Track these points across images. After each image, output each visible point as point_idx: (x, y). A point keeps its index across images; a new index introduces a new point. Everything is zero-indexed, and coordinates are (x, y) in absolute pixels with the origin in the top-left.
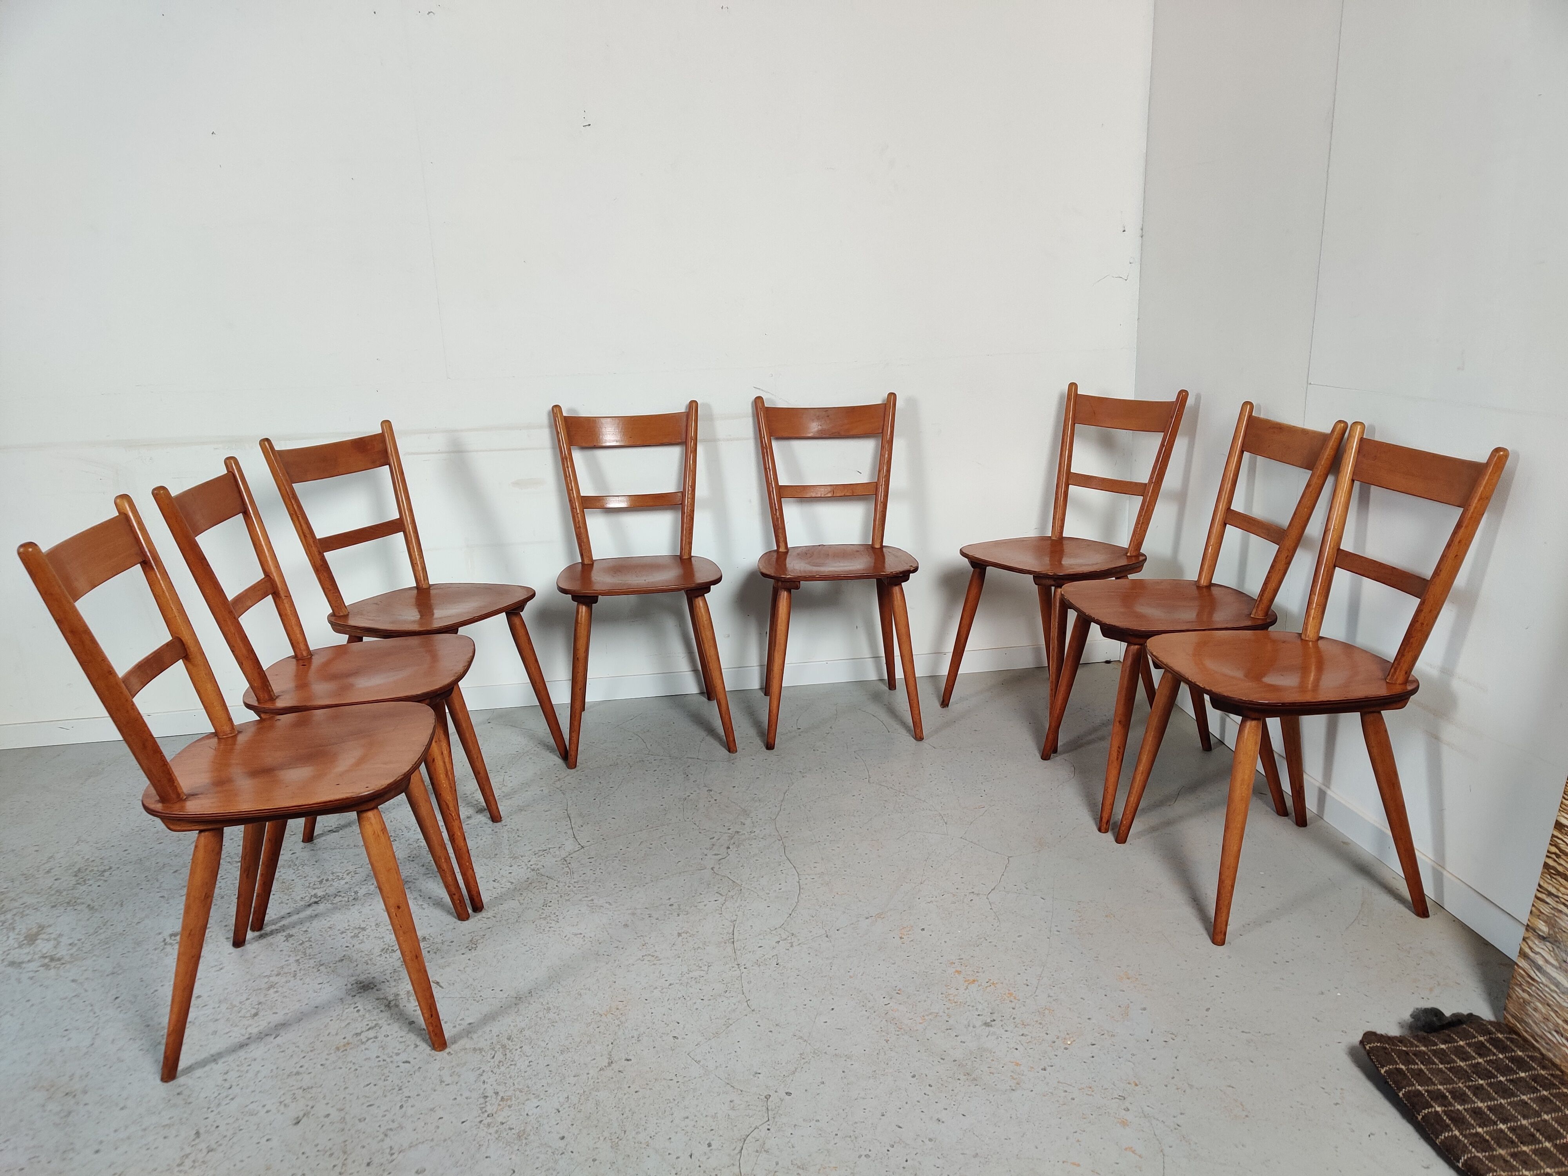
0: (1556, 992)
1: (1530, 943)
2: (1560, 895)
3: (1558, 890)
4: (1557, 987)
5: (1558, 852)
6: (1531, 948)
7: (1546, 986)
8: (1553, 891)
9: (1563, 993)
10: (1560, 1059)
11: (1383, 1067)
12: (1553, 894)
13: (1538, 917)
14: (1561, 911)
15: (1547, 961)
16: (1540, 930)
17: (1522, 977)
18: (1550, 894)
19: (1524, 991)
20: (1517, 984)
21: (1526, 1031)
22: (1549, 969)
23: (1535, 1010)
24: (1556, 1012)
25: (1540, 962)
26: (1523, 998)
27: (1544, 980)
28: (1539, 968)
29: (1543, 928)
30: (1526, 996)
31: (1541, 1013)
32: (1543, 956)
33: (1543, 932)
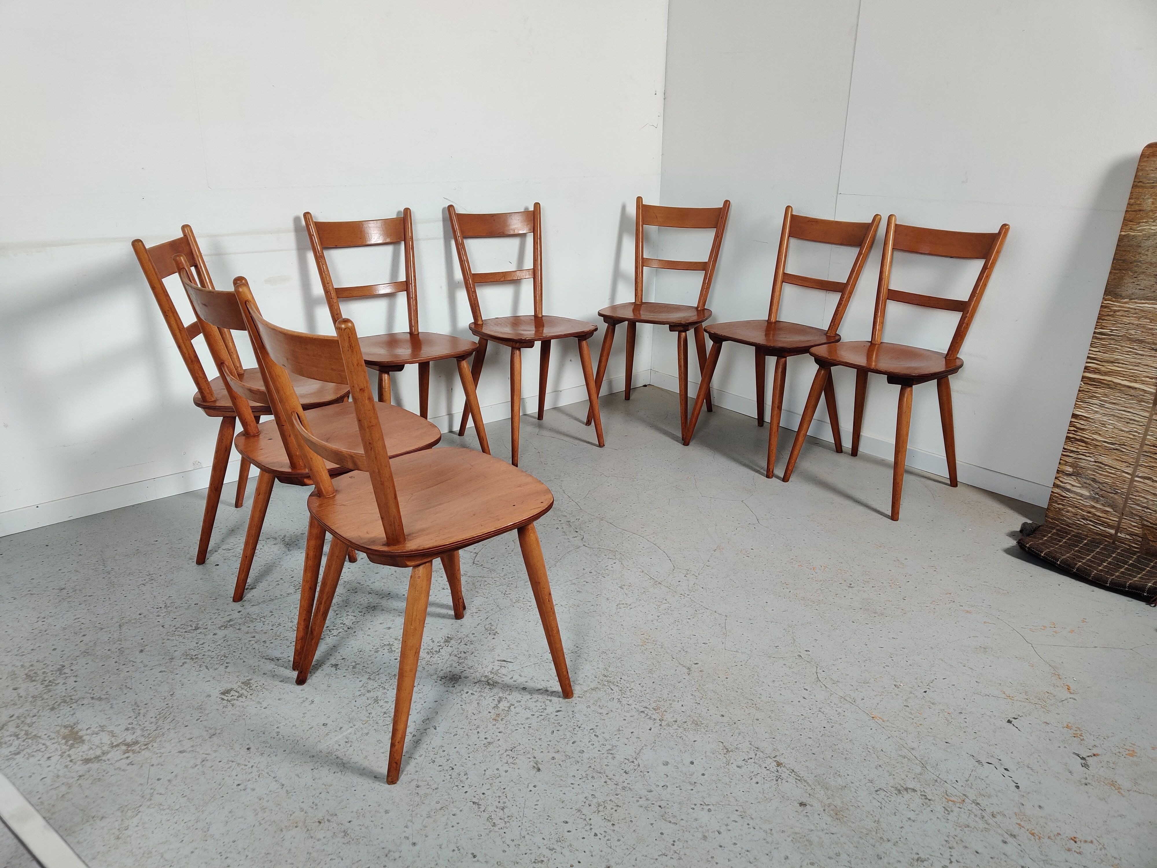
0: (1081, 499)
1: (1060, 479)
2: (1079, 450)
3: (1077, 448)
4: (1081, 496)
5: (1075, 429)
6: (1061, 482)
7: (1074, 498)
8: (1075, 449)
9: (1086, 499)
10: (1087, 532)
11: (1042, 552)
12: (1074, 451)
13: (1065, 465)
14: (1080, 459)
15: (1073, 486)
16: (1067, 471)
17: (1057, 497)
18: (1072, 451)
19: (1059, 504)
20: (1053, 502)
21: (1062, 524)
22: (1074, 489)
23: (1068, 512)
24: (1081, 509)
25: (1069, 487)
26: (1058, 508)
27: (1072, 495)
28: (1068, 490)
29: (1070, 469)
30: (1060, 506)
31: (1072, 512)
32: (1070, 484)
33: (1070, 472)
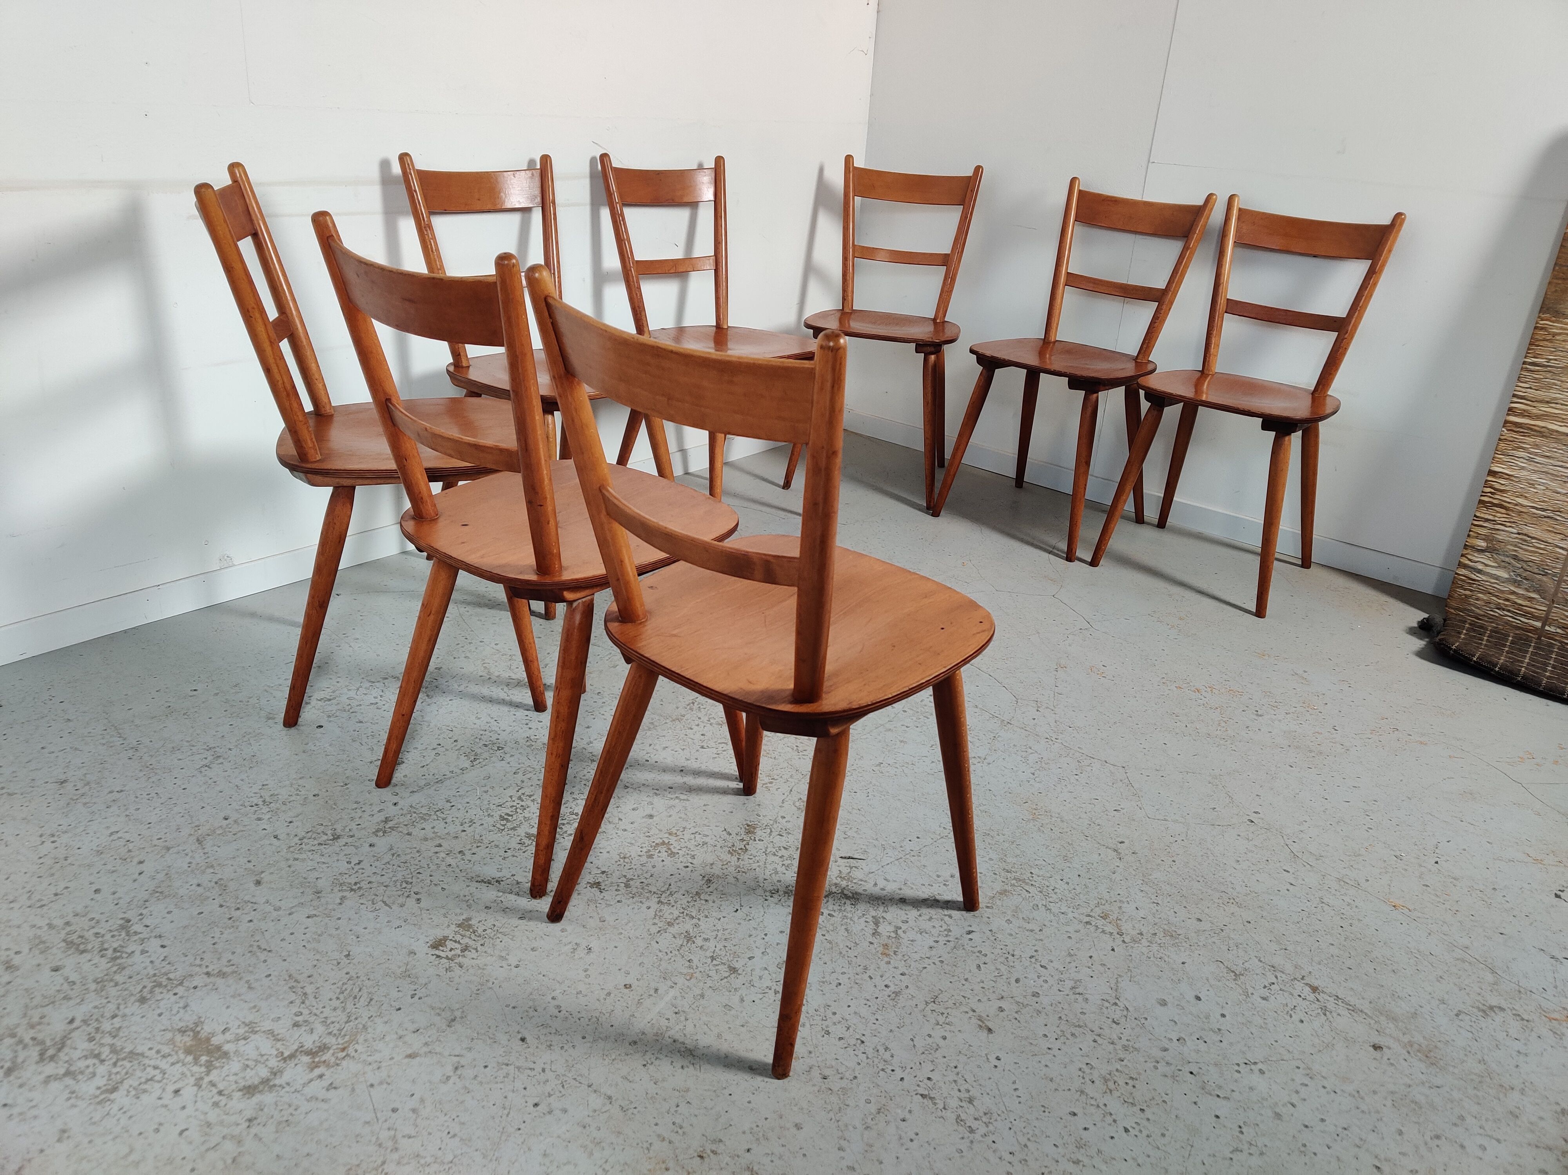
0: (1496, 583)
1: (1469, 557)
2: (1497, 519)
3: (1495, 516)
4: (1497, 580)
5: (1493, 491)
6: (1470, 560)
7: (1487, 581)
8: (1490, 517)
9: (1503, 582)
10: (1503, 625)
12: (1490, 520)
13: (1477, 538)
14: (1498, 530)
15: (1486, 565)
16: (1479, 546)
17: (1463, 581)
18: (1487, 520)
19: (1465, 589)
20: (1458, 587)
21: (1469, 616)
22: (1488, 570)
23: (1477, 599)
24: (1496, 596)
25: (1480, 567)
26: (1465, 595)
27: (1484, 578)
28: (1480, 571)
29: (1483, 544)
30: (1468, 593)
31: (1483, 600)
32: (1483, 563)
33: (1482, 547)
